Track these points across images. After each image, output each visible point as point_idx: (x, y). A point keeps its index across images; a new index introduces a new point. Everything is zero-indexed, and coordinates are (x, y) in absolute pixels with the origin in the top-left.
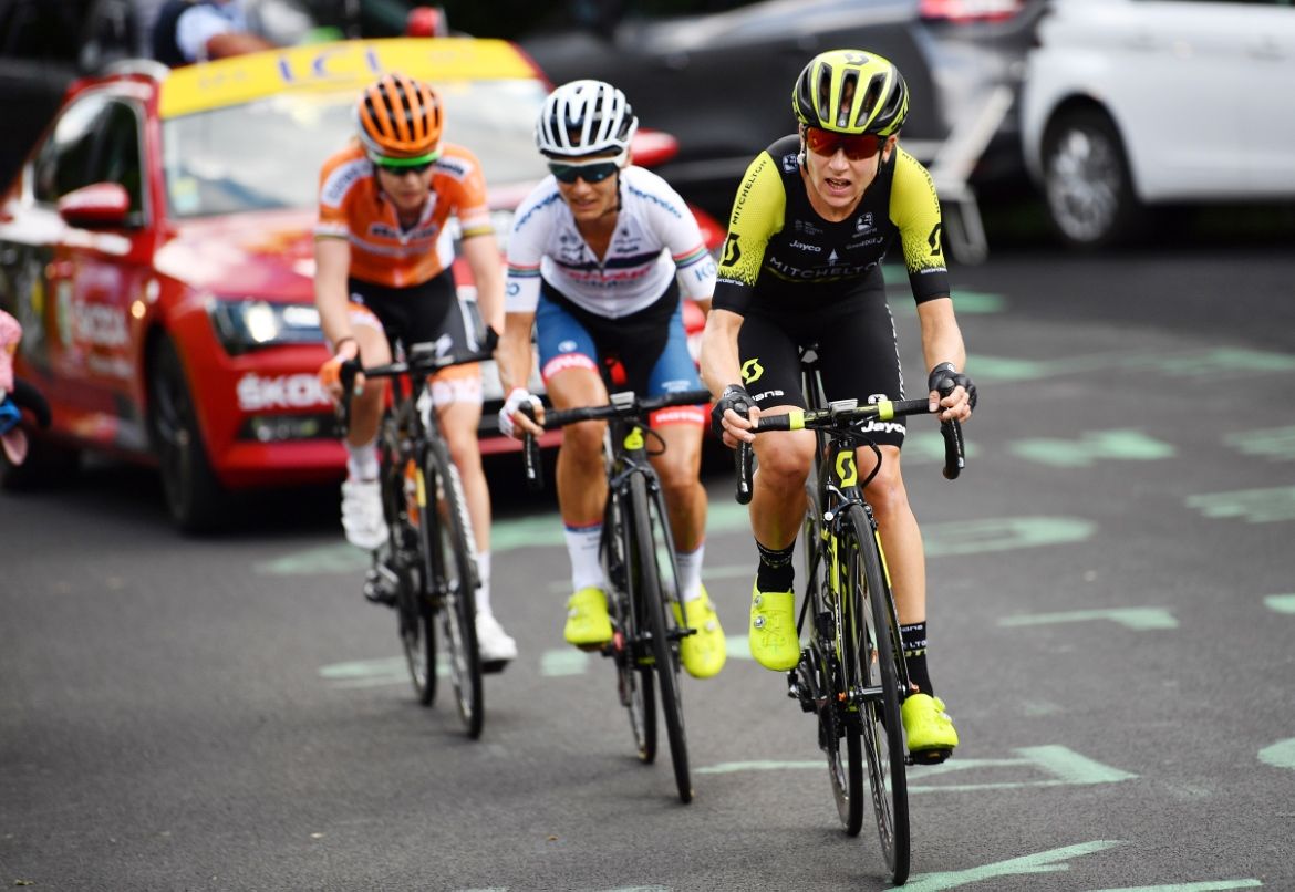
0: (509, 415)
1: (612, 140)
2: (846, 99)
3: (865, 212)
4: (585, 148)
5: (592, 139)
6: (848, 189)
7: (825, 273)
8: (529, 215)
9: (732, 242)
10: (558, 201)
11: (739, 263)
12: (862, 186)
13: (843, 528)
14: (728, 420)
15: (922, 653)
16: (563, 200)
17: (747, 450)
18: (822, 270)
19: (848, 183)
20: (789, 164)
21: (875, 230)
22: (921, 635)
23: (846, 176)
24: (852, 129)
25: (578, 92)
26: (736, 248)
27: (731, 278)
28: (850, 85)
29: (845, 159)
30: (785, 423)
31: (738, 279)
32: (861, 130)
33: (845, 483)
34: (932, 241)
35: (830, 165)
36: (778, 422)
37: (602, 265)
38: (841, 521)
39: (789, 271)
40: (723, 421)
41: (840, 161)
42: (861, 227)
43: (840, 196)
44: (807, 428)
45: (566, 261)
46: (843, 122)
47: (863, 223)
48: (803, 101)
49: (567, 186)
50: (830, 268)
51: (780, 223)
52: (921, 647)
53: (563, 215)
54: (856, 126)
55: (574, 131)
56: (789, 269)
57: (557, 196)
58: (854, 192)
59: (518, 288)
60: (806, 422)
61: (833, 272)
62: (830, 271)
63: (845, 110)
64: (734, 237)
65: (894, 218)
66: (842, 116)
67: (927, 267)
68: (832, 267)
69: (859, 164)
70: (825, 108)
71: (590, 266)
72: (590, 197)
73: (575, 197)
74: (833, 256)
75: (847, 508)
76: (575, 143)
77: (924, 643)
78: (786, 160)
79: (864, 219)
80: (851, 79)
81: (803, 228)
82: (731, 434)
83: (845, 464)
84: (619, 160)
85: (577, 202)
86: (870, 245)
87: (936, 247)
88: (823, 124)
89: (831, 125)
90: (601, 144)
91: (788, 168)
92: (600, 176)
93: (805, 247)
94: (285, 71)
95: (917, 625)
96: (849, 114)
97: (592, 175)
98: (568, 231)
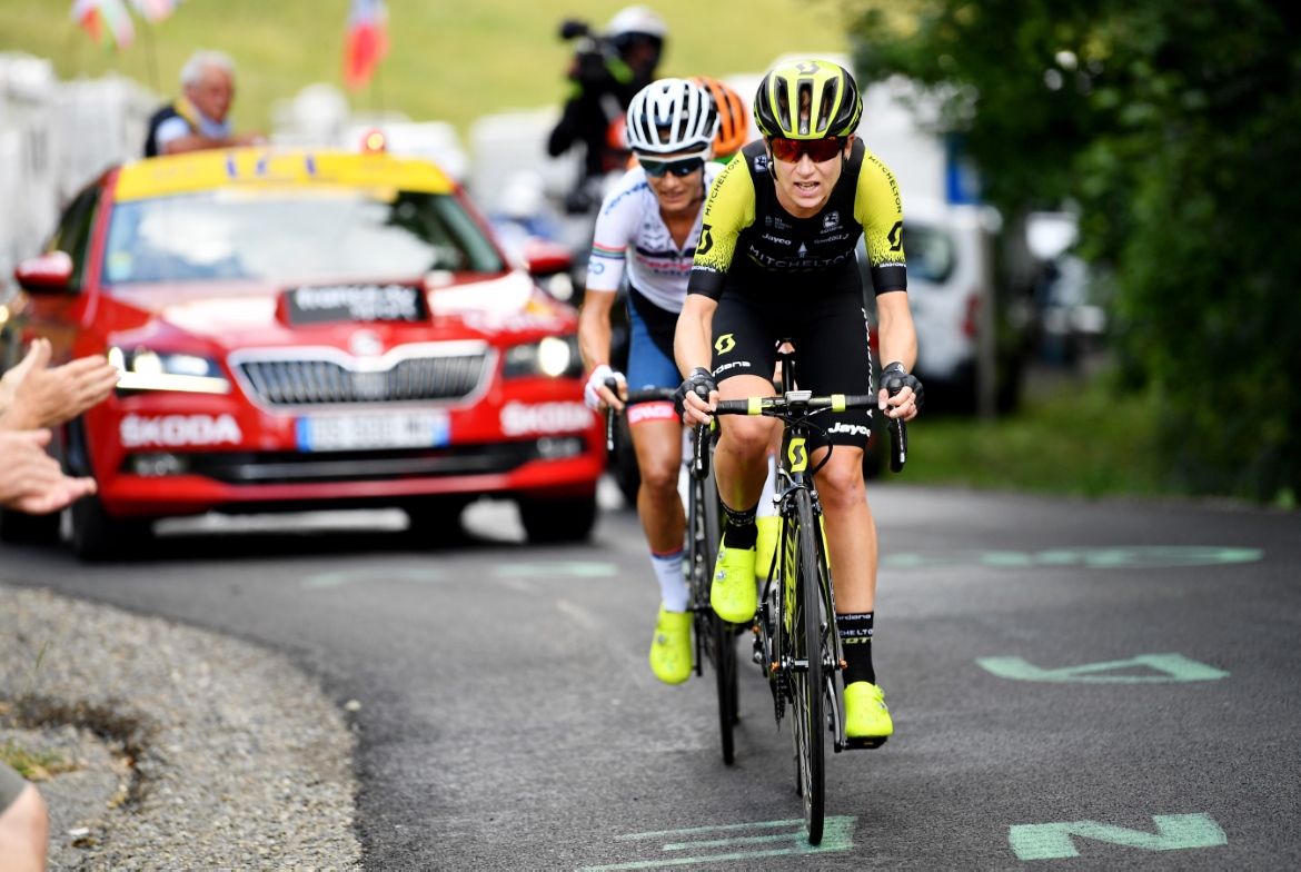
0: (595, 390)
1: (699, 137)
2: (804, 107)
3: (833, 211)
4: (674, 145)
5: (681, 136)
6: (817, 188)
7: (797, 264)
8: (619, 199)
9: (705, 232)
10: (646, 189)
11: (711, 251)
12: (829, 186)
13: (790, 510)
14: (689, 401)
15: (868, 641)
16: (651, 190)
17: (704, 430)
18: (794, 262)
19: (817, 184)
20: (760, 164)
21: (841, 227)
22: (868, 623)
23: (814, 178)
24: (814, 135)
25: (665, 92)
26: (709, 238)
27: (705, 265)
28: (805, 94)
29: (811, 162)
30: (743, 407)
31: (711, 266)
32: (822, 135)
33: (795, 469)
34: (891, 237)
35: (798, 169)
36: (737, 406)
37: (681, 254)
38: (788, 503)
39: (765, 260)
40: (685, 402)
41: (806, 165)
42: (828, 224)
43: (810, 197)
44: (763, 414)
45: (647, 248)
46: (804, 129)
47: (830, 221)
48: (764, 115)
49: (657, 179)
50: (801, 260)
51: (750, 217)
52: (868, 635)
53: (649, 204)
54: (817, 130)
55: (664, 130)
56: (765, 257)
57: (645, 185)
58: (824, 191)
59: (603, 269)
60: (763, 409)
61: (804, 263)
62: (801, 263)
63: (805, 118)
64: (707, 227)
65: (858, 217)
66: (802, 124)
67: (885, 261)
68: (804, 259)
69: (825, 166)
70: (786, 120)
71: (671, 255)
72: (680, 189)
73: (664, 190)
74: (803, 249)
75: (793, 492)
76: (665, 141)
77: (871, 631)
78: (757, 160)
79: (830, 217)
80: (806, 88)
81: (773, 223)
82: (690, 415)
83: (796, 451)
84: (704, 155)
85: (663, 193)
86: (836, 241)
87: (896, 244)
88: (787, 134)
89: (793, 134)
90: (688, 141)
91: (758, 168)
92: (685, 171)
93: (776, 240)
94: (231, 169)
95: (865, 614)
96: (809, 121)
97: (677, 169)
98: (653, 218)
